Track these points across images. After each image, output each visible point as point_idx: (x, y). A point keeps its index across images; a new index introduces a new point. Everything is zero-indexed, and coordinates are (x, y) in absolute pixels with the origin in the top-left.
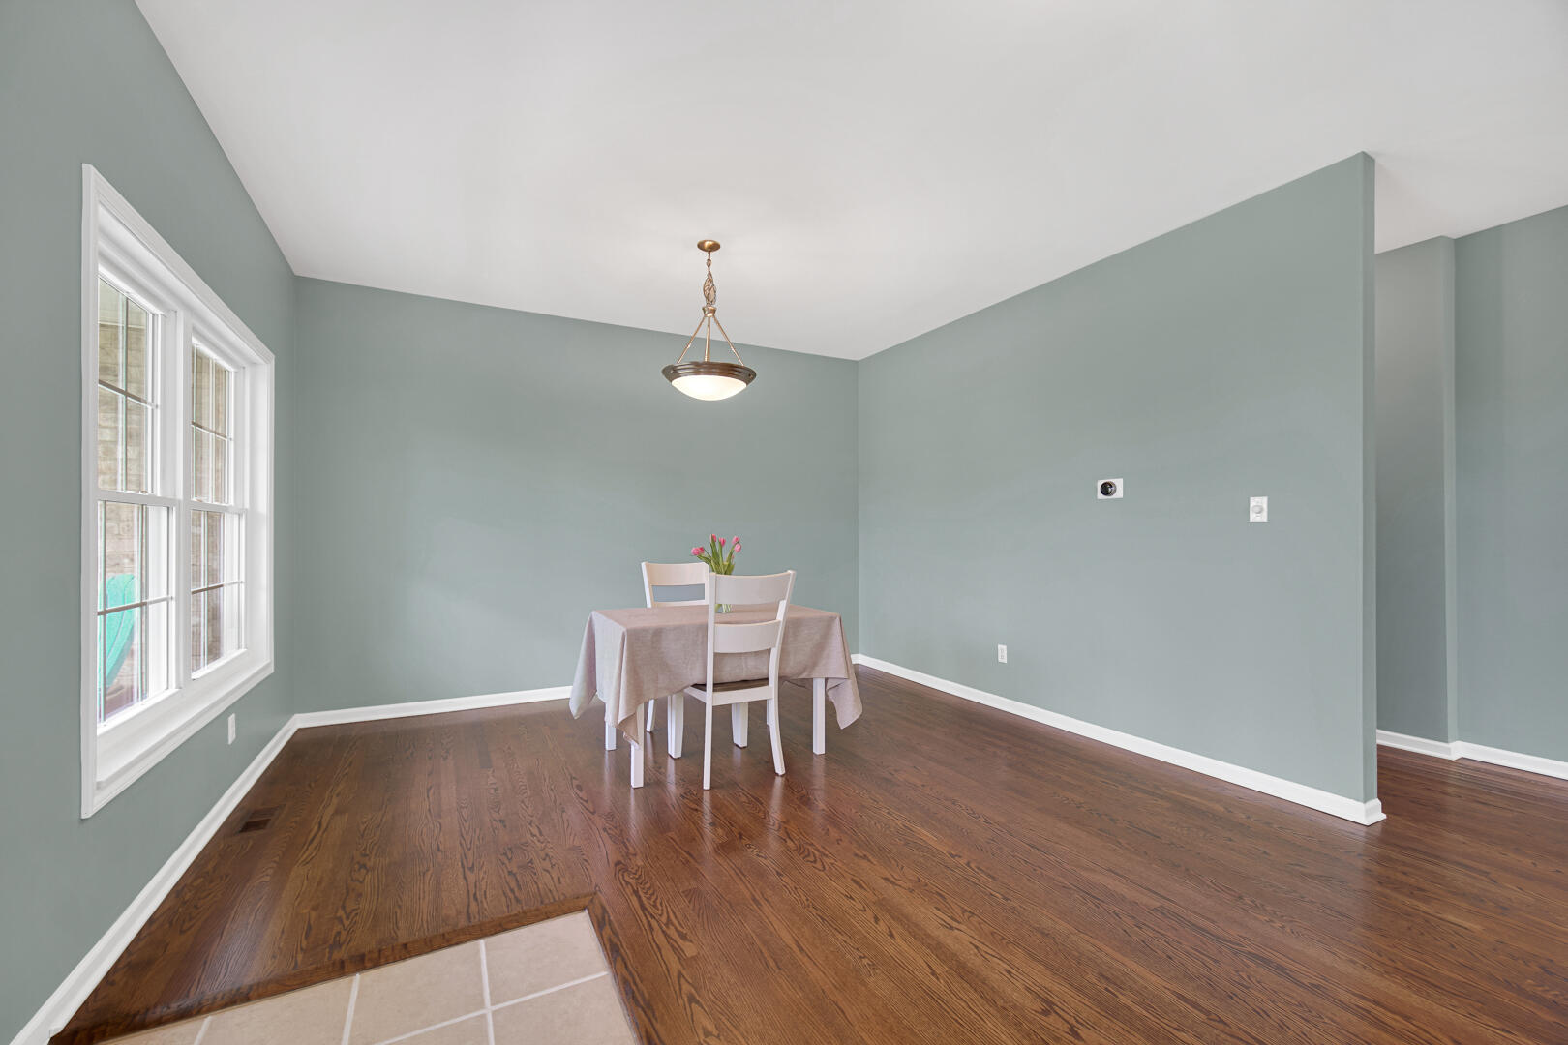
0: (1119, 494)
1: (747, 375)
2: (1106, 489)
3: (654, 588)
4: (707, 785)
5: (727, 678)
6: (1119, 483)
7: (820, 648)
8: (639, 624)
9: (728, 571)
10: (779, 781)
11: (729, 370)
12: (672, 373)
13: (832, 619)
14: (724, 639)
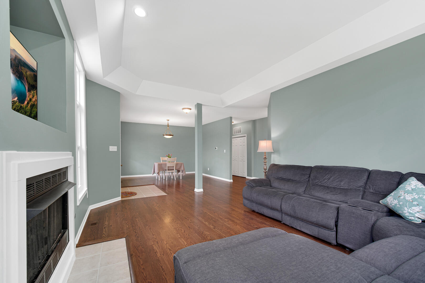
0: (217, 149)
1: (172, 135)
2: (216, 148)
3: (162, 160)
4: (167, 180)
5: (169, 169)
6: (217, 148)
7: (181, 167)
8: (159, 163)
9: (170, 158)
10: (175, 181)
11: (170, 135)
12: (164, 135)
13: (182, 163)
14: (168, 165)
